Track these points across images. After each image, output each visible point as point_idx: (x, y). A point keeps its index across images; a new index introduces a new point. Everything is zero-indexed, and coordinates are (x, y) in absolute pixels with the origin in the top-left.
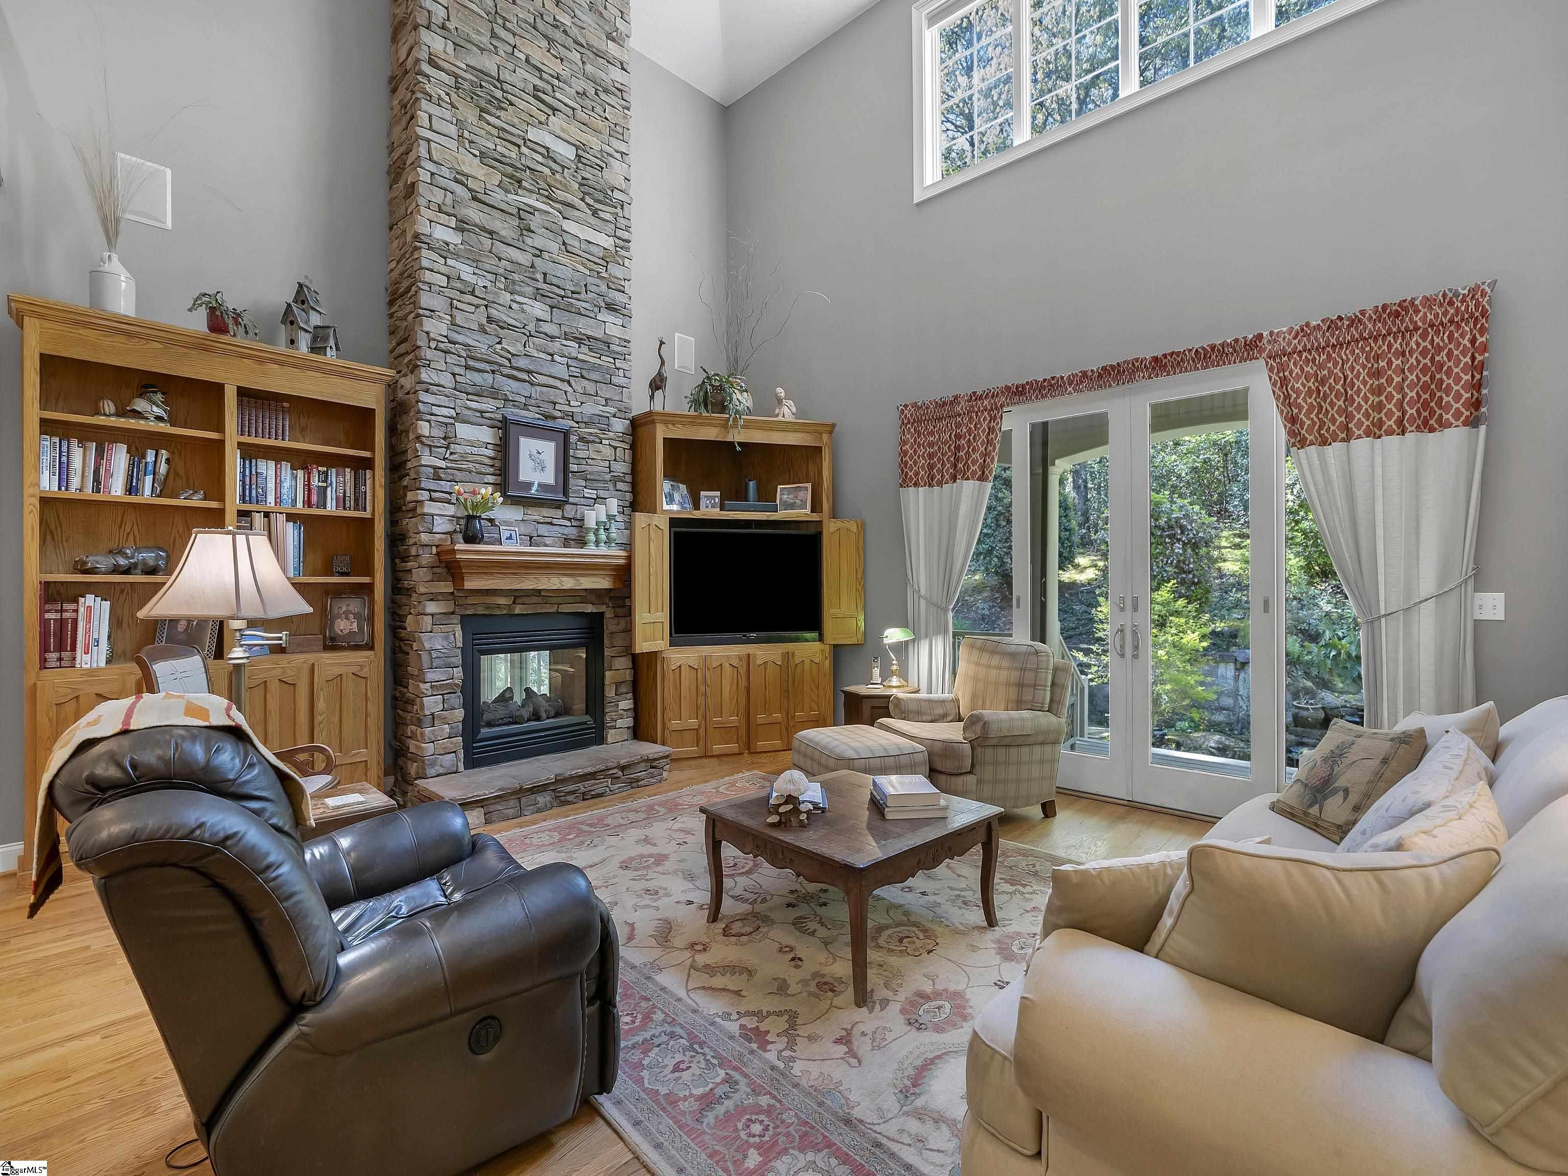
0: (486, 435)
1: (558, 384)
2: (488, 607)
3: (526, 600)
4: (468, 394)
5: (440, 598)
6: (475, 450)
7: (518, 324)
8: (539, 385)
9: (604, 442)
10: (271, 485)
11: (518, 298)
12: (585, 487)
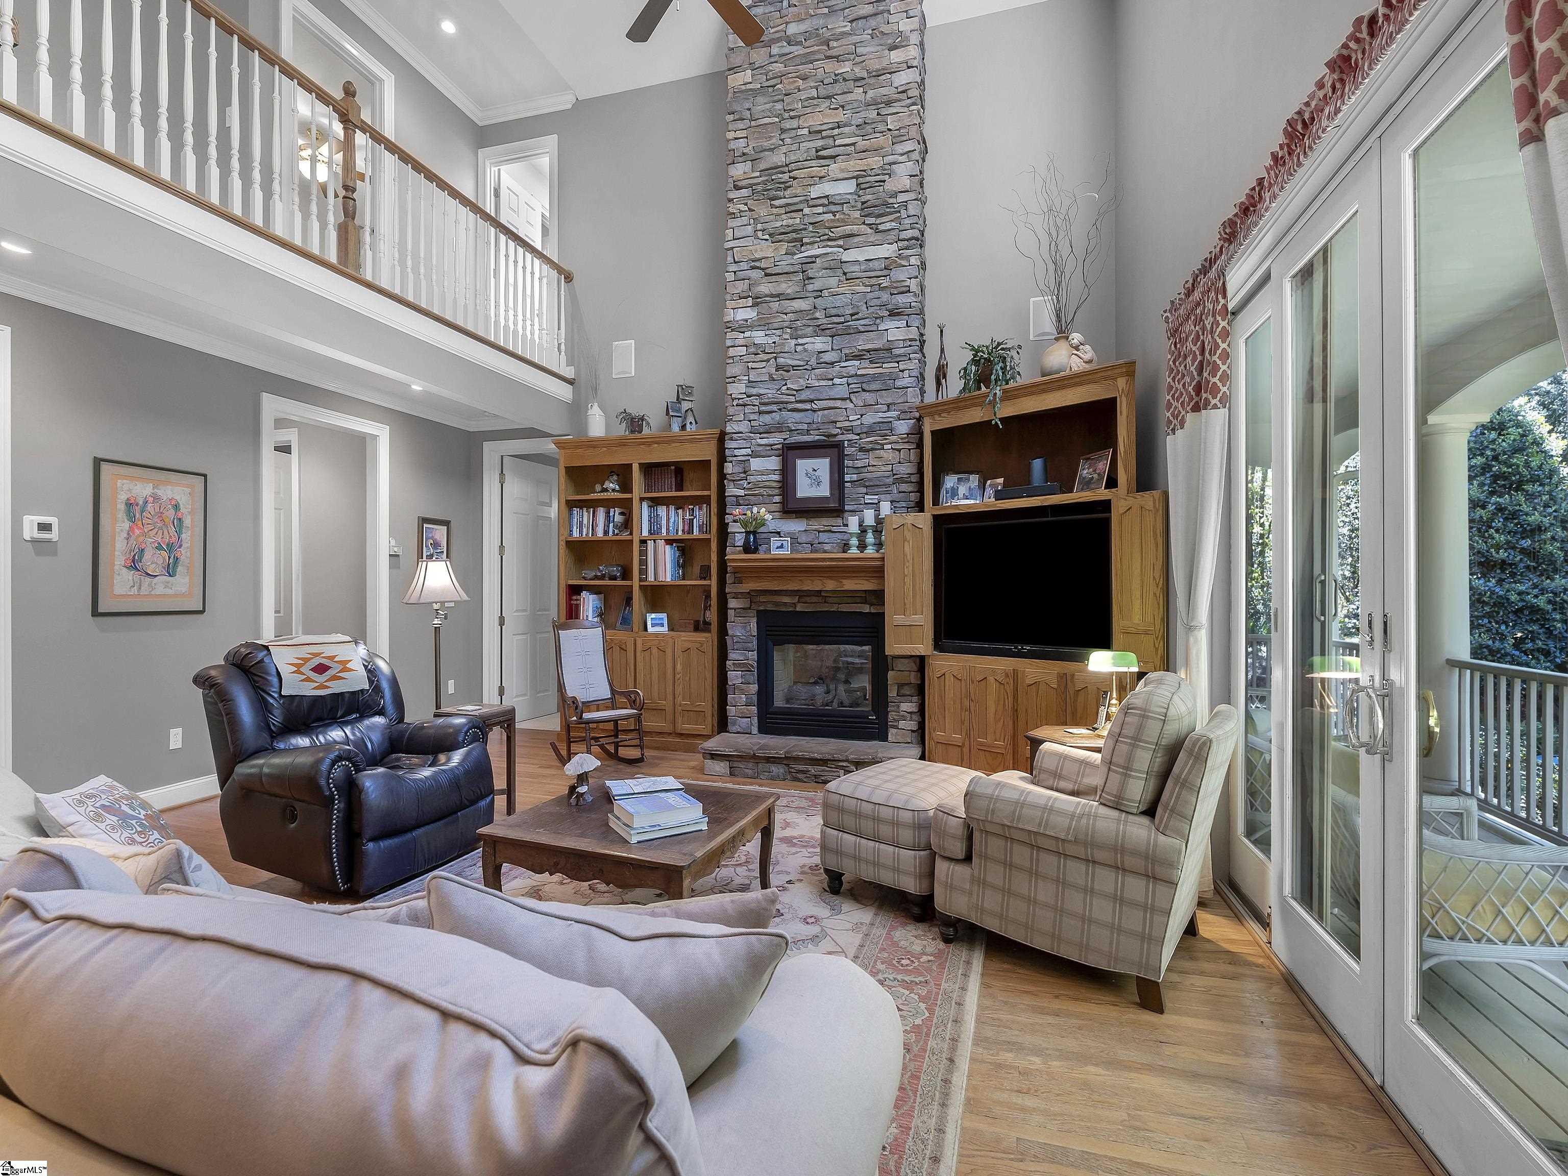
0: (773, 463)
1: (838, 404)
2: (776, 604)
3: (808, 599)
4: (760, 434)
5: (740, 596)
6: (765, 478)
7: (802, 363)
8: (820, 410)
9: (886, 447)
10: (664, 522)
11: (800, 341)
12: (867, 494)
